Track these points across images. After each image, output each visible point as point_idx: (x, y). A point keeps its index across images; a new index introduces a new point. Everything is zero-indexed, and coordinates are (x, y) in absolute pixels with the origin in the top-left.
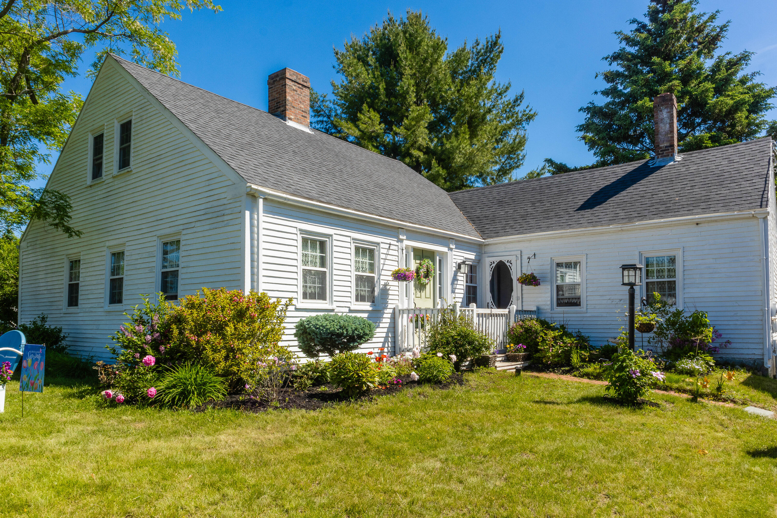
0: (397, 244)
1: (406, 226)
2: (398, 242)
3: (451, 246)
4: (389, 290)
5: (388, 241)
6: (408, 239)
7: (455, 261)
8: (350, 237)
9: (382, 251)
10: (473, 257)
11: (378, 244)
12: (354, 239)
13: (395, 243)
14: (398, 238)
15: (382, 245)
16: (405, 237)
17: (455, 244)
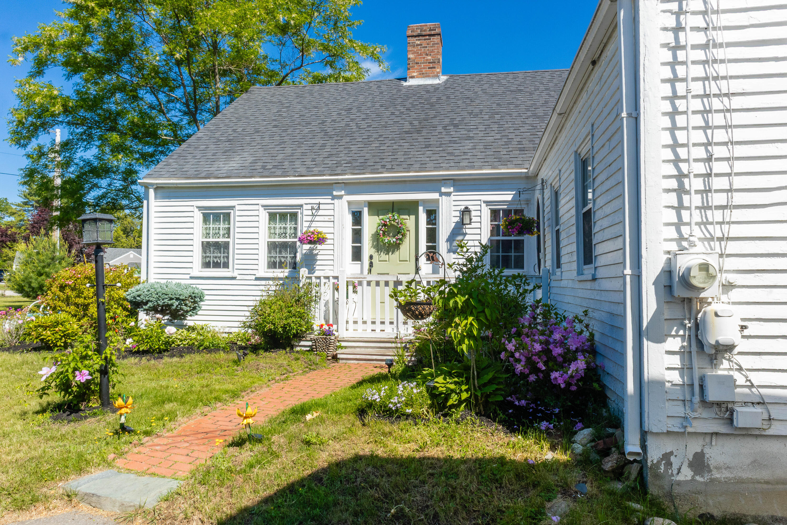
0: (332, 202)
1: (337, 179)
2: (333, 199)
3: (444, 190)
4: (317, 254)
5: (317, 201)
6: (349, 193)
7: (459, 208)
8: (258, 204)
9: (305, 212)
10: (509, 198)
11: (301, 206)
12: (263, 206)
13: (330, 201)
14: (331, 194)
15: (305, 207)
16: (343, 193)
17: (454, 186)
